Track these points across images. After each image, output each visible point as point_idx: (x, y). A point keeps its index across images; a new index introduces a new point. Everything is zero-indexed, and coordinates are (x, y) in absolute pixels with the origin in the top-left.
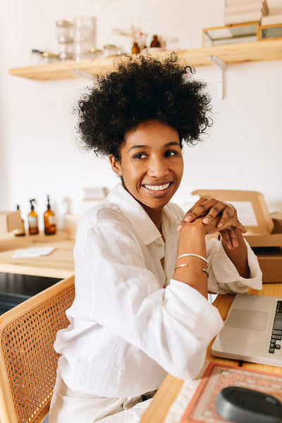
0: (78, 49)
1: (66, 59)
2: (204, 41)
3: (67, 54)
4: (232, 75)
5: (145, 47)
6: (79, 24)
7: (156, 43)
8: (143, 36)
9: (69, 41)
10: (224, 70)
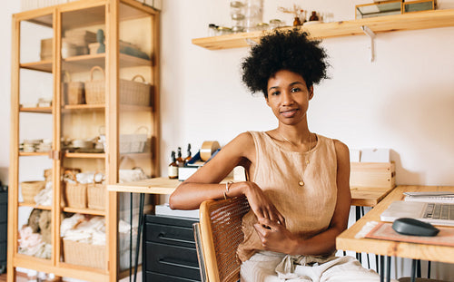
0: (248, 23)
1: (237, 32)
2: (356, 15)
3: (239, 27)
4: (379, 42)
5: (305, 21)
6: (249, 5)
7: (314, 17)
8: (303, 13)
9: (241, 18)
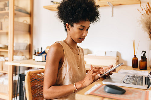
10: (113, 8)
